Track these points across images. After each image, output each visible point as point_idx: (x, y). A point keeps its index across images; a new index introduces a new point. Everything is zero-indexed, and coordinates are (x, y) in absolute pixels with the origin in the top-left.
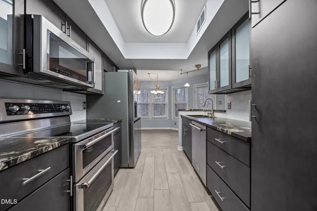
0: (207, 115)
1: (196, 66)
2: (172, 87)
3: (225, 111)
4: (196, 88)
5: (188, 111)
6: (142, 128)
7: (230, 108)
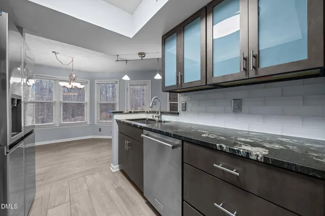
0: (151, 118)
1: (140, 54)
2: (96, 82)
3: (178, 113)
4: (128, 85)
5: (128, 113)
6: (37, 144)
7: (185, 110)
